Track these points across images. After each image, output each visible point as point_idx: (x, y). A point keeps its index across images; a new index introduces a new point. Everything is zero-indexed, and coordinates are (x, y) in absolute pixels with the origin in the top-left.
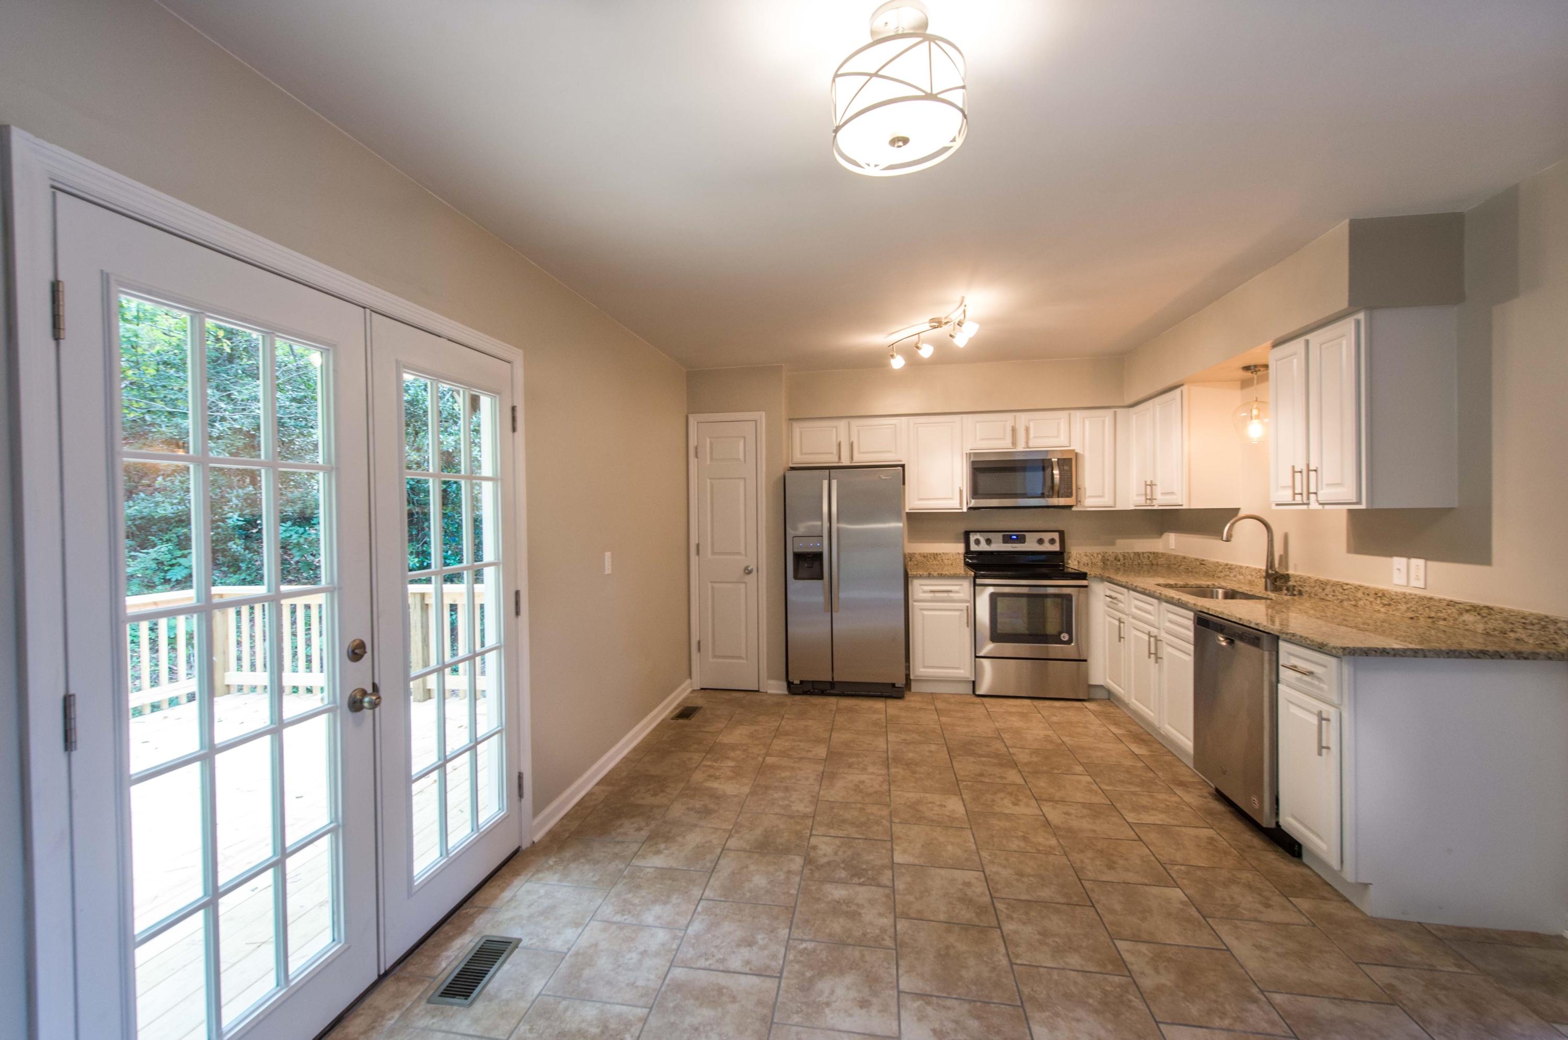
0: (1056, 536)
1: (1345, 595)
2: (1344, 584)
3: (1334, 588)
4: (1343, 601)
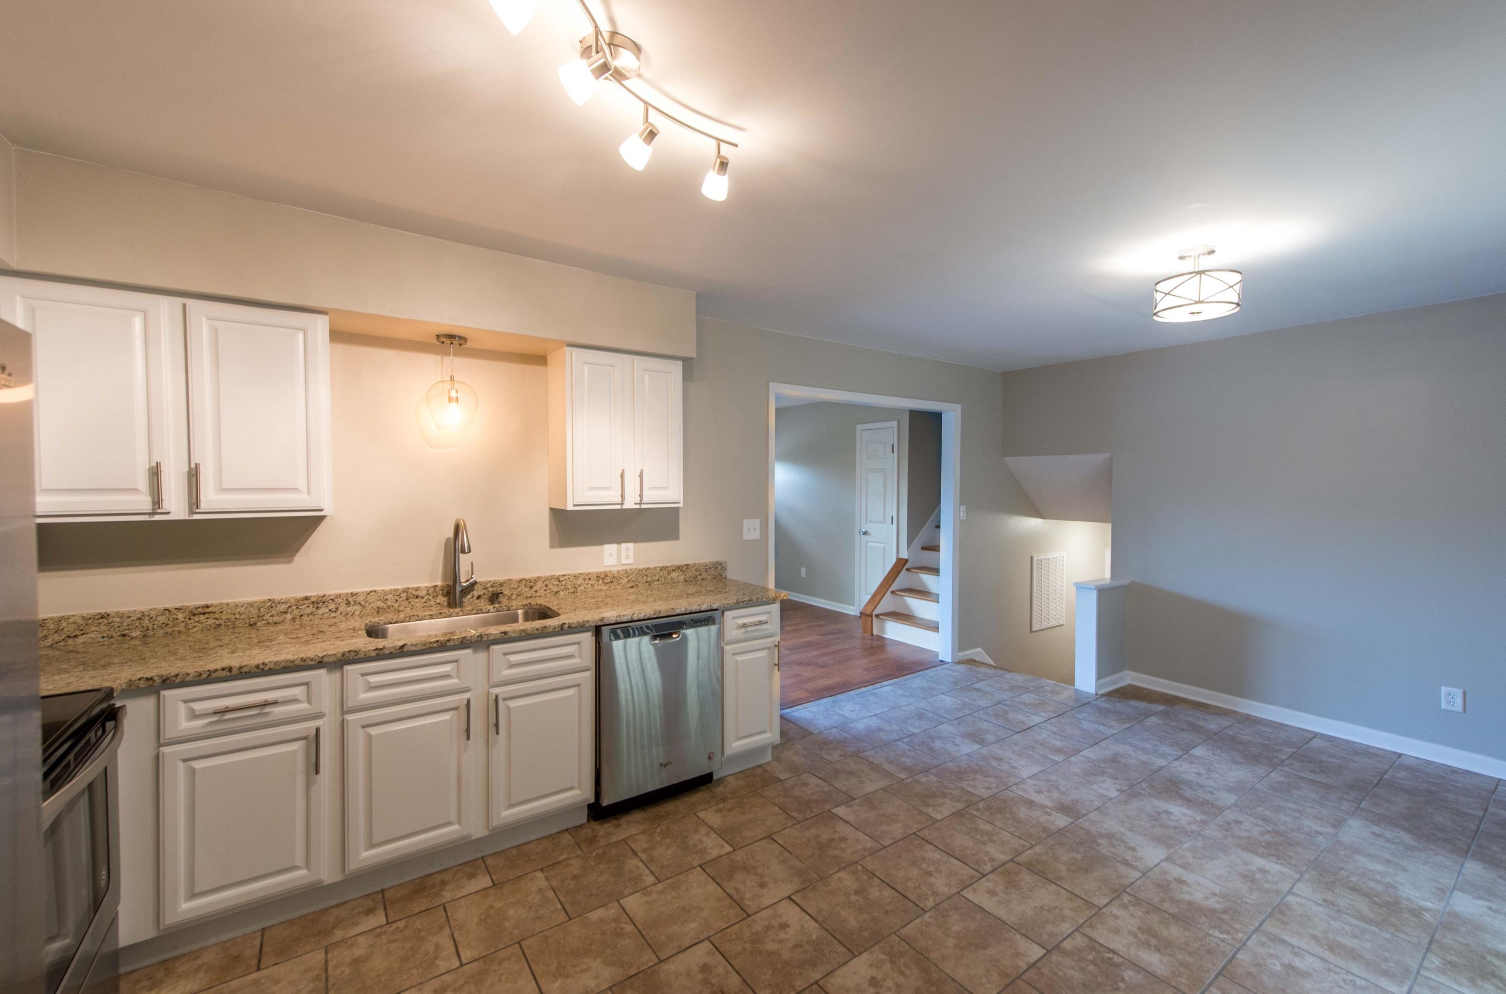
1: (561, 586)
2: (559, 576)
3: (546, 583)
4: (559, 591)
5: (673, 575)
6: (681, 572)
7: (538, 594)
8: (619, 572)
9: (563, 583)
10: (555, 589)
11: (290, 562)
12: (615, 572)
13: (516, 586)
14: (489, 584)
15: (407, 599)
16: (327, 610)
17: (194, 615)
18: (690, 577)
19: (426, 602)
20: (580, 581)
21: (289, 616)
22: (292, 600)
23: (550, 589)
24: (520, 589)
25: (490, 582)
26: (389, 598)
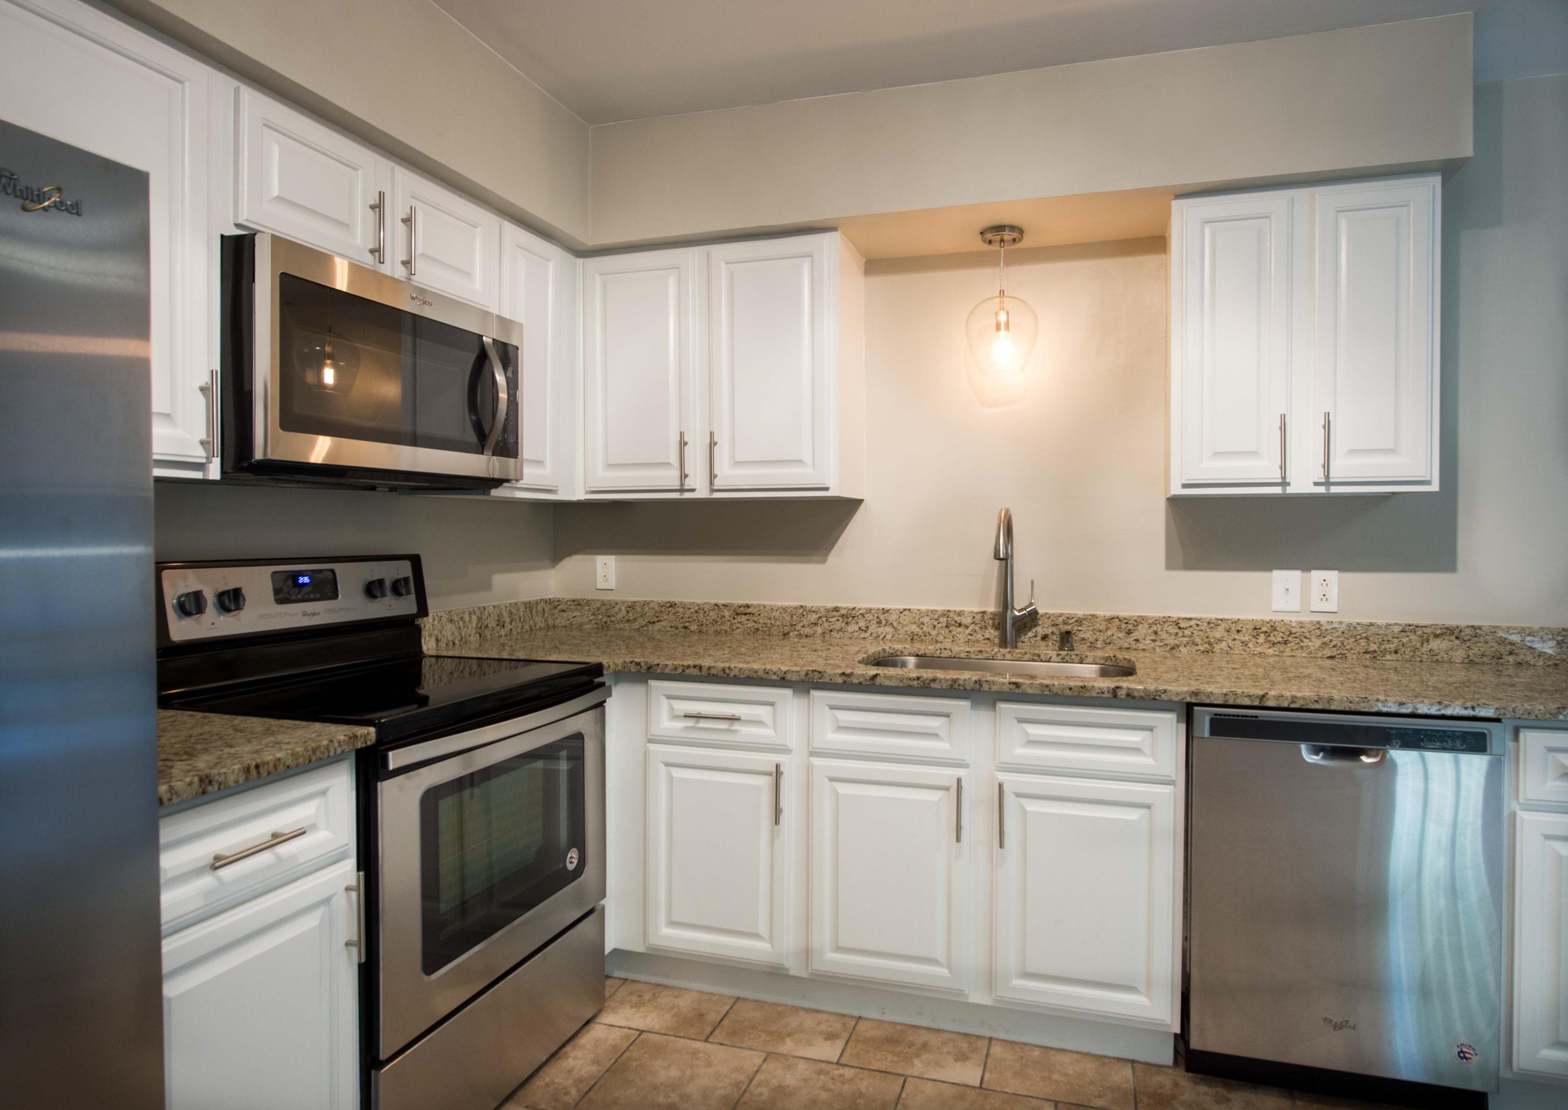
0: (404, 570)
1: (1183, 636)
2: (1179, 619)
3: (1155, 628)
4: (1178, 646)
5: (1435, 644)
6: (1457, 642)
7: (1141, 646)
8: (1301, 625)
9: (1187, 632)
10: (1172, 641)
11: (824, 562)
12: (1294, 624)
13: (1103, 627)
14: (1061, 619)
15: (947, 627)
16: (857, 629)
17: (738, 614)
18: (1483, 655)
19: (971, 635)
20: (1219, 633)
21: (819, 630)
22: (822, 610)
23: (1161, 640)
24: (1109, 633)
25: (1061, 615)
26: (925, 622)
